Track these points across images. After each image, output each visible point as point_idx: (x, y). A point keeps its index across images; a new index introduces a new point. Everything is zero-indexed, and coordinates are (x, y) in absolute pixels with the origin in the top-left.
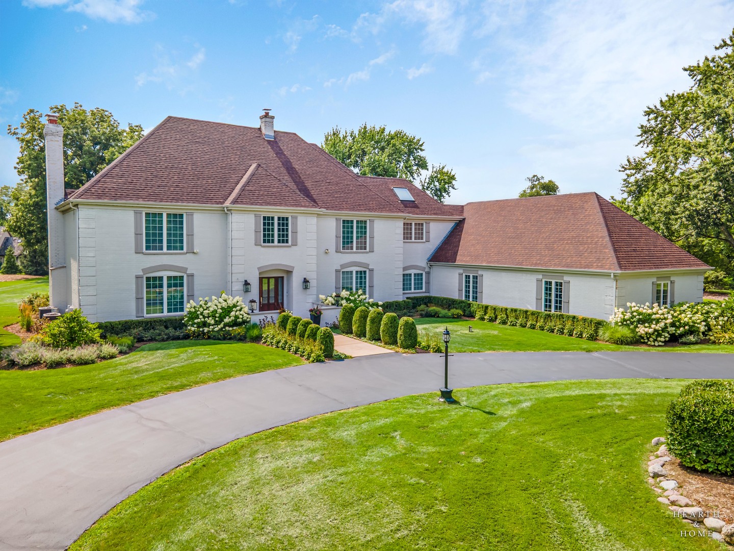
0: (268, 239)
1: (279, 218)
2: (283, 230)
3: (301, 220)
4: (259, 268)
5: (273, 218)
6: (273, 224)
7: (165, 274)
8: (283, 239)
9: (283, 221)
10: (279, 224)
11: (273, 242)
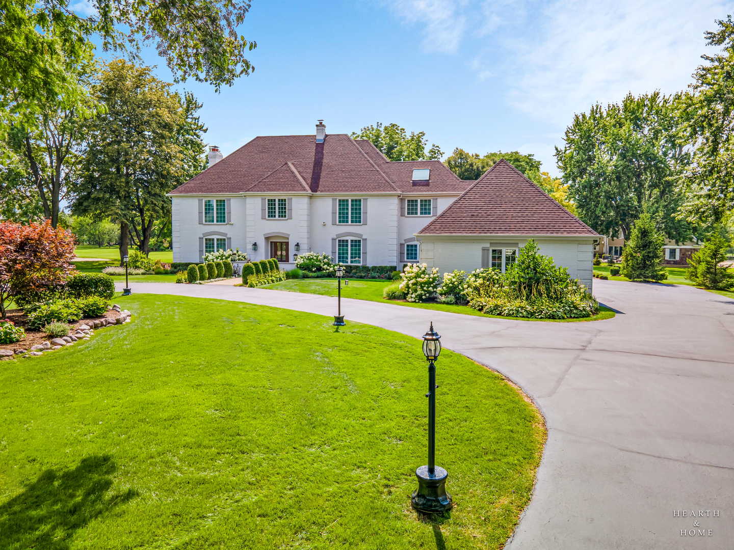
0: (271, 214)
1: (279, 200)
2: (282, 208)
3: (295, 201)
4: (264, 235)
5: (275, 200)
6: (275, 205)
7: (215, 237)
8: (283, 214)
9: (282, 202)
10: (279, 205)
11: (275, 216)
